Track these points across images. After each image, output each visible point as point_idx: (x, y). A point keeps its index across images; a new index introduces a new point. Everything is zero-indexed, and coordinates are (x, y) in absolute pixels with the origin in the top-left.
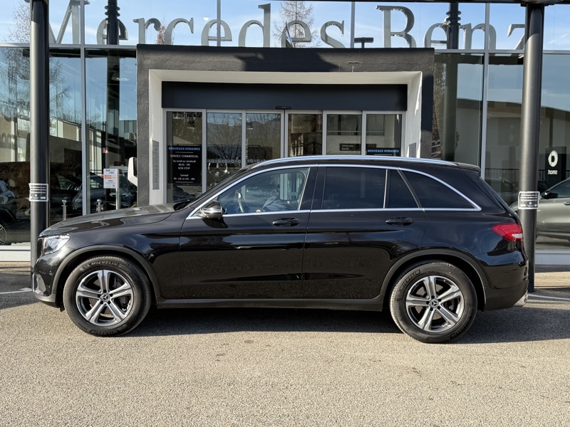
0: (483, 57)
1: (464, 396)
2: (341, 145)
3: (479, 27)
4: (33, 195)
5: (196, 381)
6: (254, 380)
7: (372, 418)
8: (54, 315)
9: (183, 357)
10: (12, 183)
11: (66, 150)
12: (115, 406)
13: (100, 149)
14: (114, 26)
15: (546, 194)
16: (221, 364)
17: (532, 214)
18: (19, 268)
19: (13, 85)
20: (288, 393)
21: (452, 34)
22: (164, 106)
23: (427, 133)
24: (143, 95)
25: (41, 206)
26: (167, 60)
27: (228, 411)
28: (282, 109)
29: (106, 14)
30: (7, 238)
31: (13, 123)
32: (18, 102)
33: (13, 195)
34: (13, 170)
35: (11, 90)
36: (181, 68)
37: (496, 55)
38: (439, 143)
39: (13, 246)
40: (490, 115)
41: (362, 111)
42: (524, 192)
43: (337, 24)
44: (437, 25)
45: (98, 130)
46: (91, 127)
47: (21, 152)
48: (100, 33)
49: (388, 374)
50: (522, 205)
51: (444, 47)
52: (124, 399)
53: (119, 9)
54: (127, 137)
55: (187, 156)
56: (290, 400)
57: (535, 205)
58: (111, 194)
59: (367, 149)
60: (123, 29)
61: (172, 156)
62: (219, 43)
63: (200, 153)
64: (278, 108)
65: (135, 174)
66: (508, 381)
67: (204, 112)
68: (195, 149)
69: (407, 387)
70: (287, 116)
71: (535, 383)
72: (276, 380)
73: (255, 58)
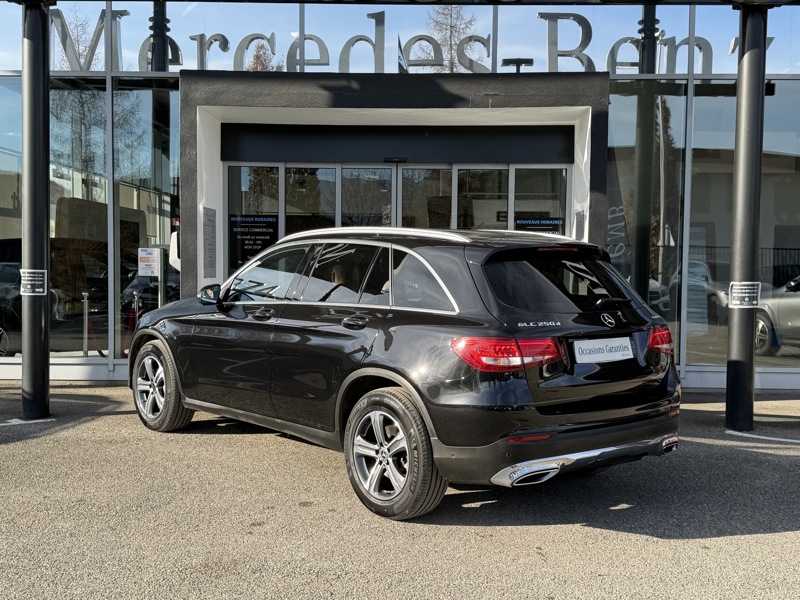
0: (686, 85)
2: (498, 213)
3: (686, 42)
4: (25, 286)
5: (207, 565)
6: (293, 564)
8: (38, 461)
9: (200, 527)
13: (169, 220)
14: (161, 44)
15: (793, 284)
16: (253, 538)
17: (750, 316)
20: (337, 586)
21: (646, 52)
22: (224, 157)
23: (599, 195)
24: (189, 142)
25: (35, 300)
26: (222, 93)
28: (393, 162)
29: (151, 28)
30: (9, 346)
36: (241, 104)
37: (713, 82)
38: (622, 210)
39: (16, 358)
40: (698, 170)
41: (508, 165)
42: (738, 283)
43: (479, 39)
44: (625, 40)
49: (497, 557)
50: (735, 302)
51: (635, 71)
52: (92, 592)
53: (169, 21)
55: (258, 230)
57: (755, 302)
58: (152, 285)
59: (516, 219)
60: (175, 49)
61: (235, 230)
62: (302, 68)
63: (275, 225)
64: (387, 161)
65: (179, 257)
66: (676, 571)
67: (282, 167)
68: (269, 219)
69: (520, 577)
70: (400, 172)
71: (718, 574)
72: (326, 565)
73: (348, 89)
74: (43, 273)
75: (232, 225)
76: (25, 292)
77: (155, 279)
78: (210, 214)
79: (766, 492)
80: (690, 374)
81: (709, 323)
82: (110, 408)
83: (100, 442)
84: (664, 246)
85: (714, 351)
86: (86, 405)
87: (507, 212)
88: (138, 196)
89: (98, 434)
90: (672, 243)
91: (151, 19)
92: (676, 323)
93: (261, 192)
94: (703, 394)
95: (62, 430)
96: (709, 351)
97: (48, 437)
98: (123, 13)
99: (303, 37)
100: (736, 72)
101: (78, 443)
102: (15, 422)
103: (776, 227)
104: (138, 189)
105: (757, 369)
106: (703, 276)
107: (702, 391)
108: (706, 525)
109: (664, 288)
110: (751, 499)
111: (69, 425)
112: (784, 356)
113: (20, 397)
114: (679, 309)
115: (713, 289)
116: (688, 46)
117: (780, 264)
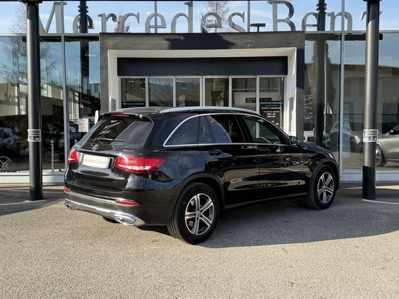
0: (341, 35)
1: (314, 265)
2: (247, 99)
3: (340, 14)
4: (30, 137)
5: (137, 257)
6: (175, 256)
7: (250, 279)
9: (130, 243)
10: (17, 130)
11: (54, 106)
12: (85, 272)
13: (78, 105)
15: (392, 131)
17: (373, 146)
18: (22, 187)
19: (15, 60)
20: (197, 264)
21: (320, 19)
22: (119, 74)
23: (301, 90)
24: (104, 68)
25: (36, 145)
26: (120, 43)
27: (157, 275)
28: (200, 75)
29: (79, 11)
30: (13, 167)
31: (16, 88)
32: (19, 72)
33: (17, 138)
34: (17, 121)
35: (14, 64)
37: (353, 34)
38: (311, 97)
39: (18, 173)
40: (346, 76)
41: (256, 75)
42: (367, 130)
43: (239, 14)
44: (310, 14)
45: (76, 92)
46: (71, 89)
47: (23, 108)
48: (75, 24)
49: (265, 252)
50: (366, 139)
51: (315, 29)
52: (90, 269)
53: (88, 7)
54: (96, 96)
56: (198, 268)
57: (375, 139)
59: (260, 101)
60: (91, 21)
62: (156, 30)
64: (198, 75)
66: (345, 256)
67: (147, 78)
68: (141, 104)
69: (276, 259)
70: (204, 80)
71: (363, 257)
72: (190, 256)
73: (179, 40)
74: (39, 131)
75: (123, 106)
76: (30, 140)
78: (114, 101)
80: (344, 175)
81: (351, 152)
84: (326, 114)
85: (354, 165)
87: (256, 99)
90: (331, 113)
91: (79, 7)
92: (337, 152)
94: (351, 184)
96: (352, 165)
100: (365, 30)
102: (28, 201)
103: (383, 104)
105: (377, 172)
106: (347, 129)
107: (350, 182)
109: (327, 135)
110: (376, 227)
112: (388, 167)
113: (29, 191)
114: (339, 143)
115: (352, 135)
116: (341, 16)
117: (385, 122)
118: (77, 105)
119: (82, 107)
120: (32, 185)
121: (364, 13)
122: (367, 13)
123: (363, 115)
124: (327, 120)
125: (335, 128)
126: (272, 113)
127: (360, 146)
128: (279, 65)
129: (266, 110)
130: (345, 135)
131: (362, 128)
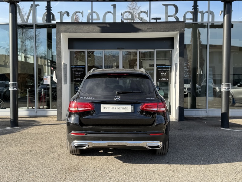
0: (207, 25)
1: (188, 175)
2: (150, 64)
3: (207, 12)
4: (11, 87)
5: (70, 169)
6: (96, 168)
8: (16, 139)
9: (67, 158)
12: (32, 180)
14: (49, 15)
15: (239, 85)
16: (83, 161)
17: (228, 94)
20: (109, 174)
21: (195, 15)
22: (69, 48)
23: (182, 58)
24: (59, 43)
25: (14, 92)
26: (69, 29)
28: (120, 49)
29: (46, 10)
30: (4, 106)
36: (74, 32)
37: (215, 24)
38: (188, 63)
39: (7, 109)
40: (211, 51)
41: (154, 49)
42: (224, 84)
43: (144, 12)
44: (188, 12)
48: (43, 18)
50: (223, 90)
51: (191, 21)
52: (37, 177)
53: (51, 8)
55: (79, 70)
56: (110, 177)
57: (229, 90)
58: (48, 87)
59: (157, 66)
60: (53, 16)
61: (73, 70)
62: (92, 21)
63: (84, 69)
64: (118, 49)
65: (56, 78)
67: (86, 51)
68: (83, 67)
69: (163, 171)
70: (122, 52)
72: (105, 168)
73: (106, 27)
74: (16, 83)
75: (71, 68)
76: (11, 89)
77: (48, 85)
78: (65, 65)
79: (234, 146)
80: (210, 112)
81: (214, 97)
82: (36, 124)
83: (35, 134)
84: (199, 74)
85: (215, 105)
86: (29, 123)
87: (154, 64)
88: (41, 60)
89: (34, 131)
90: (202, 73)
91: (46, 7)
92: (205, 97)
93: (77, 59)
95: (23, 130)
96: (214, 105)
97: (19, 132)
98: (38, 5)
99: (92, 12)
100: (223, 21)
101: (28, 134)
102: (8, 128)
103: (233, 68)
104: (41, 58)
105: (230, 110)
106: (211, 83)
107: (213, 117)
108: (217, 155)
109: (200, 86)
110: (230, 148)
111: (25, 129)
112: (237, 106)
113: (10, 121)
114: (206, 92)
115: (214, 87)
116: (207, 13)
117: (234, 79)
118: (50, 68)
119: (53, 69)
120: (12, 118)
121: (222, 12)
122: (224, 11)
123: (221, 74)
124: (200, 78)
125: (204, 82)
126: (164, 73)
127: (220, 93)
128: (169, 43)
129: (160, 71)
130: (210, 87)
131: (221, 82)
